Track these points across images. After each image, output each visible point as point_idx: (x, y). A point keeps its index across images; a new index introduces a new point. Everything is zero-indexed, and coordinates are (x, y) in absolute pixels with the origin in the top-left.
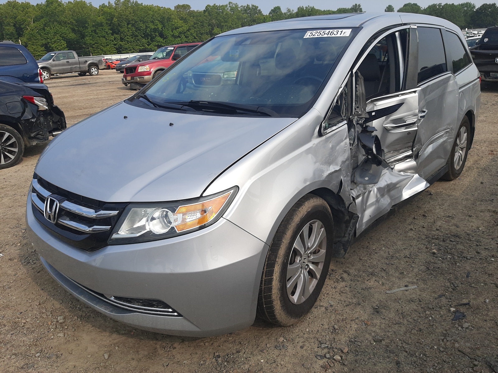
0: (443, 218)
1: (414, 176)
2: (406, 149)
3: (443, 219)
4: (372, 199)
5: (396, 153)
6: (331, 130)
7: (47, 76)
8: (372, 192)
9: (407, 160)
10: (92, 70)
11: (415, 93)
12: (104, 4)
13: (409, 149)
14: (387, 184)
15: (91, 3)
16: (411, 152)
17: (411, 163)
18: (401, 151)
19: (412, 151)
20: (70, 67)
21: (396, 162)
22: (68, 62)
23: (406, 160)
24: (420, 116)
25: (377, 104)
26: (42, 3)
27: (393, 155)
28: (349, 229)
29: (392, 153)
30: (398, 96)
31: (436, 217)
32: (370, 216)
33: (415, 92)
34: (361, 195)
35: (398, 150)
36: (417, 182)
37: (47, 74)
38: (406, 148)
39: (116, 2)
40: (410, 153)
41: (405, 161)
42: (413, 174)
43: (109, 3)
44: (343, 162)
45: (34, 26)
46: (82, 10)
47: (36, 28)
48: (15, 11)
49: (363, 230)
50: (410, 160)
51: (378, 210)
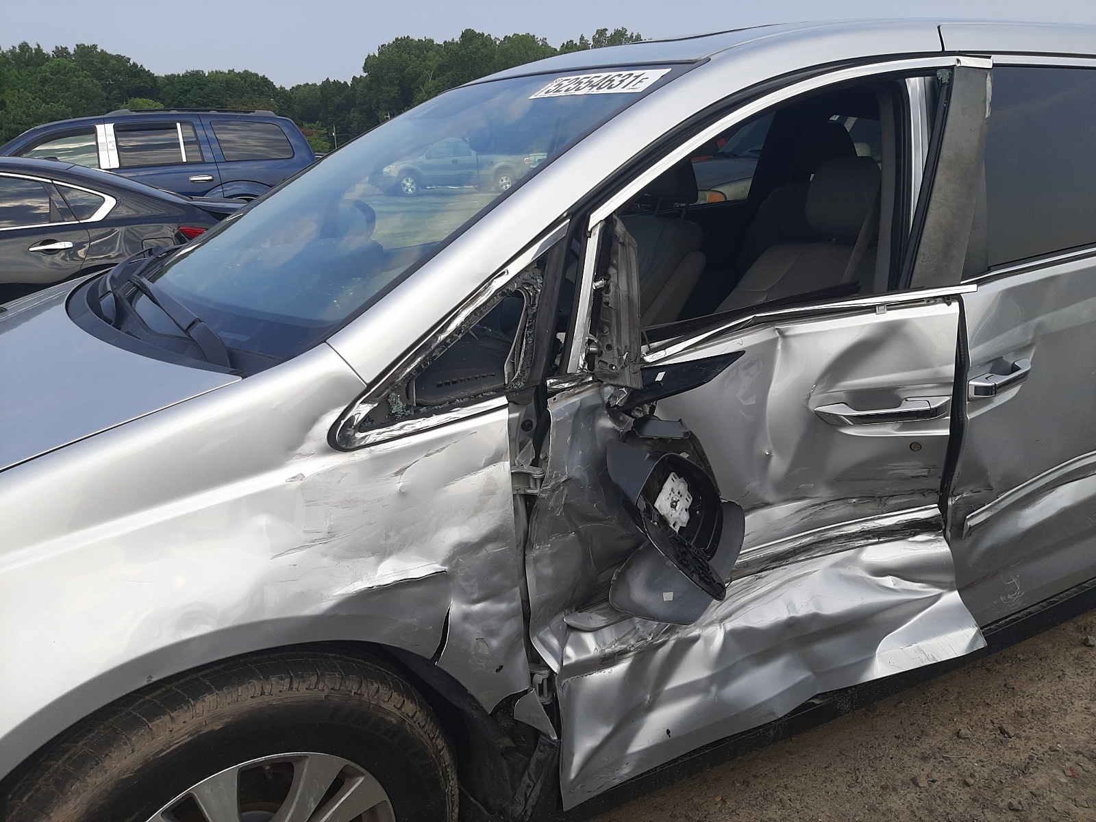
0: (1073, 757)
1: (939, 597)
2: (916, 498)
3: (1068, 764)
4: (692, 670)
5: (872, 505)
6: (408, 429)
7: (412, 189)
8: (698, 646)
9: (918, 538)
10: (502, 180)
11: (949, 304)
12: (571, 41)
13: (929, 499)
14: (792, 618)
15: (546, 39)
16: (937, 512)
17: (935, 548)
18: (892, 502)
19: (943, 506)
20: (457, 172)
21: (868, 539)
22: (455, 162)
23: (914, 535)
24: (976, 388)
25: (788, 330)
26: (453, 40)
27: (858, 510)
28: (526, 779)
29: (855, 505)
30: (872, 309)
31: (1047, 748)
32: (668, 732)
33: (947, 299)
34: (630, 654)
35: (880, 497)
36: (947, 622)
37: (412, 183)
38: (912, 493)
39: (597, 36)
40: (929, 512)
41: (910, 539)
42: (937, 591)
43: (582, 38)
44: (464, 549)
45: (433, 85)
46: (527, 53)
47: (436, 88)
48: (405, 56)
49: (617, 782)
50: (932, 537)
51: (714, 712)
